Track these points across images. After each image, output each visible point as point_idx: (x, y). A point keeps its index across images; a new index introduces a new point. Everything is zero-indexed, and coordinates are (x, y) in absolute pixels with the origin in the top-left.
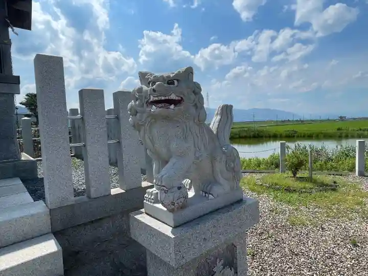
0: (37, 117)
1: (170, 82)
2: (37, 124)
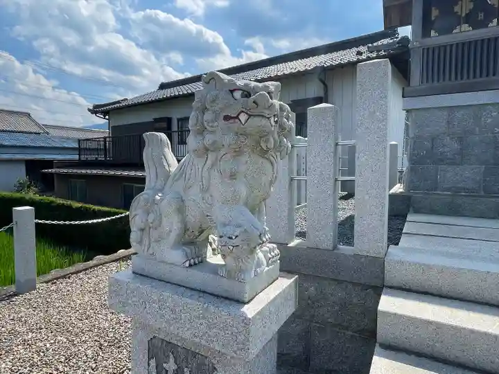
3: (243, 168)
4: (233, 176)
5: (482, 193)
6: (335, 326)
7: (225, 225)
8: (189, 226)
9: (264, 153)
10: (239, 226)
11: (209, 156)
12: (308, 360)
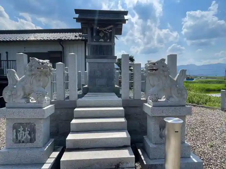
0: (121, 69)
1: (154, 64)
2: (120, 73)
3: (42, 79)
4: (39, 80)
5: (106, 86)
6: (65, 120)
7: (37, 91)
8: (26, 94)
9: (46, 76)
10: (41, 91)
11: (33, 76)
12: (58, 132)
